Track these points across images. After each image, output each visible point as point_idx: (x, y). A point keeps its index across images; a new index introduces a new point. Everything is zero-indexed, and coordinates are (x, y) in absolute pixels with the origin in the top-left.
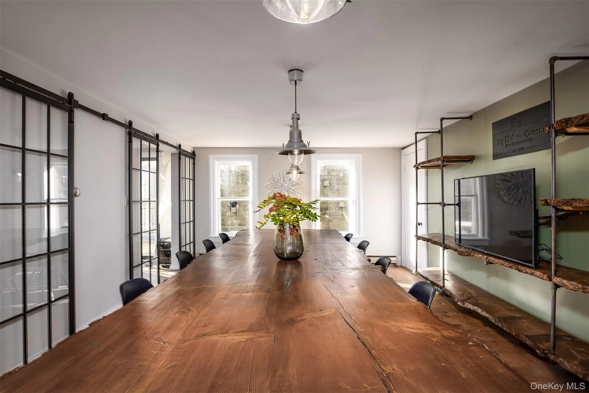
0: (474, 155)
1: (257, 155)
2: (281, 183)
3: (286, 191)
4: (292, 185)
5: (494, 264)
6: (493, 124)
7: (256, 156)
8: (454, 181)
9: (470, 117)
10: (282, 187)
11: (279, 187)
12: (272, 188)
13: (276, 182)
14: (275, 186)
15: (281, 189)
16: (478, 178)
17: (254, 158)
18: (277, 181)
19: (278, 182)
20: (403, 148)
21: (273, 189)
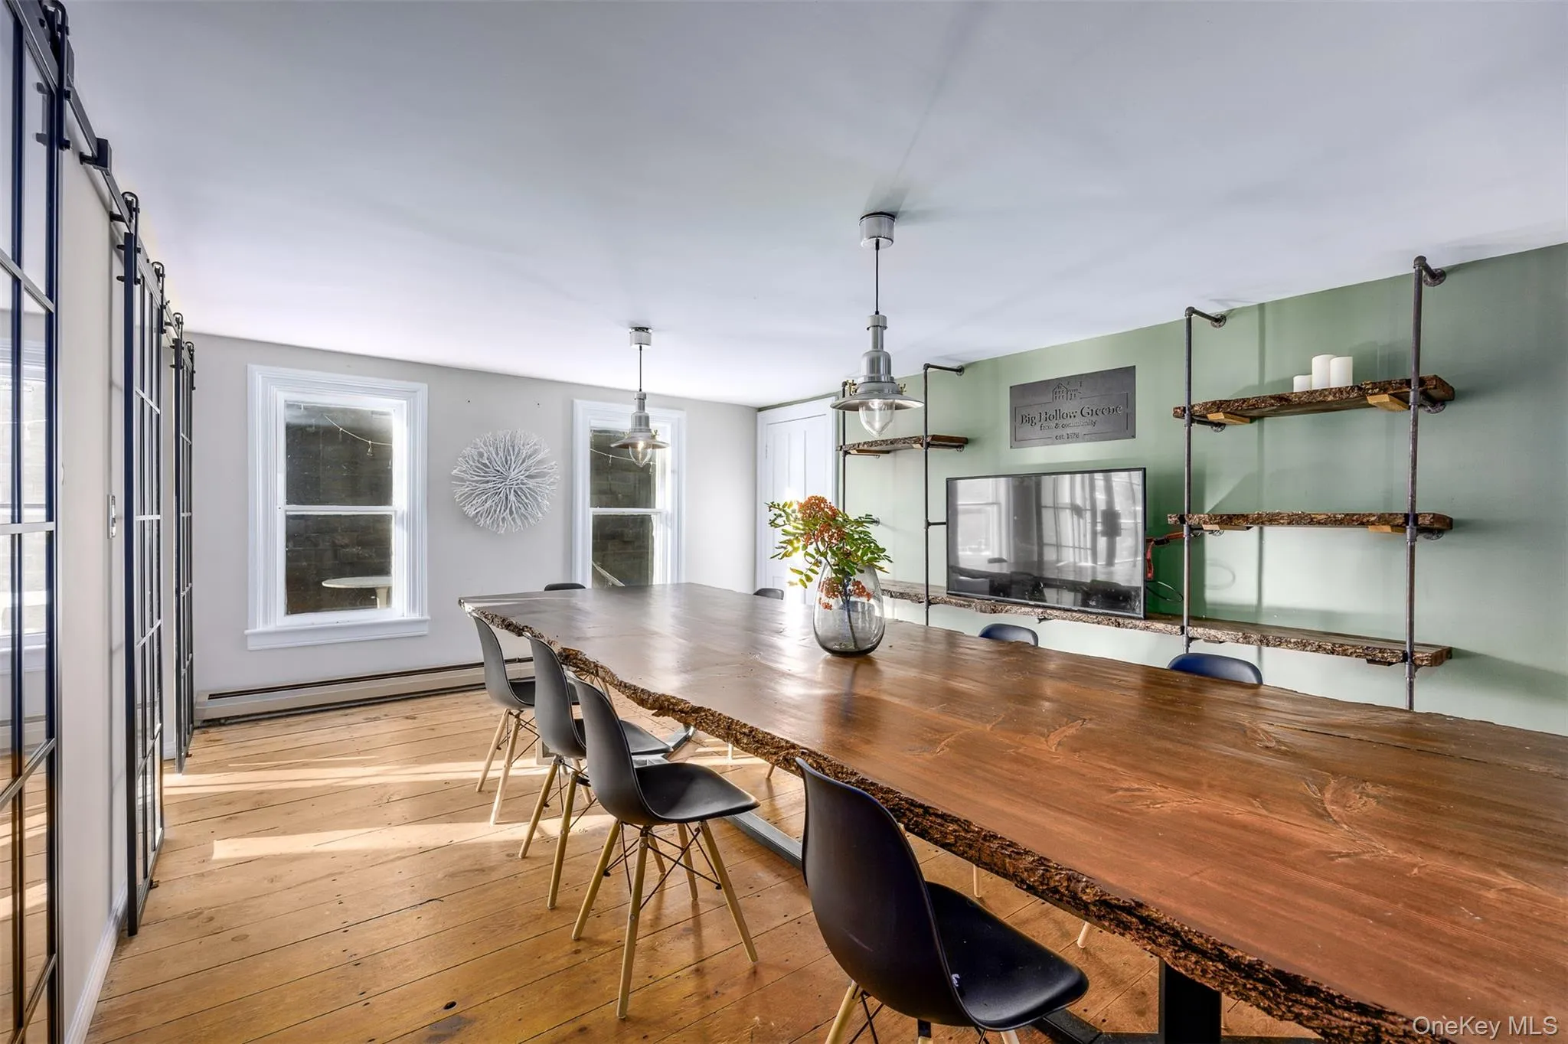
0: (968, 437)
1: (425, 386)
2: (498, 468)
3: (512, 491)
4: (527, 473)
5: (1050, 619)
6: (1011, 387)
7: (423, 388)
8: (947, 482)
9: (960, 370)
10: (502, 480)
11: (494, 479)
12: (473, 481)
13: (486, 464)
14: (479, 476)
15: (500, 485)
16: (1003, 480)
17: (415, 392)
18: (487, 462)
19: (489, 464)
20: (760, 410)
21: (474, 484)
